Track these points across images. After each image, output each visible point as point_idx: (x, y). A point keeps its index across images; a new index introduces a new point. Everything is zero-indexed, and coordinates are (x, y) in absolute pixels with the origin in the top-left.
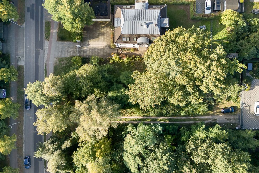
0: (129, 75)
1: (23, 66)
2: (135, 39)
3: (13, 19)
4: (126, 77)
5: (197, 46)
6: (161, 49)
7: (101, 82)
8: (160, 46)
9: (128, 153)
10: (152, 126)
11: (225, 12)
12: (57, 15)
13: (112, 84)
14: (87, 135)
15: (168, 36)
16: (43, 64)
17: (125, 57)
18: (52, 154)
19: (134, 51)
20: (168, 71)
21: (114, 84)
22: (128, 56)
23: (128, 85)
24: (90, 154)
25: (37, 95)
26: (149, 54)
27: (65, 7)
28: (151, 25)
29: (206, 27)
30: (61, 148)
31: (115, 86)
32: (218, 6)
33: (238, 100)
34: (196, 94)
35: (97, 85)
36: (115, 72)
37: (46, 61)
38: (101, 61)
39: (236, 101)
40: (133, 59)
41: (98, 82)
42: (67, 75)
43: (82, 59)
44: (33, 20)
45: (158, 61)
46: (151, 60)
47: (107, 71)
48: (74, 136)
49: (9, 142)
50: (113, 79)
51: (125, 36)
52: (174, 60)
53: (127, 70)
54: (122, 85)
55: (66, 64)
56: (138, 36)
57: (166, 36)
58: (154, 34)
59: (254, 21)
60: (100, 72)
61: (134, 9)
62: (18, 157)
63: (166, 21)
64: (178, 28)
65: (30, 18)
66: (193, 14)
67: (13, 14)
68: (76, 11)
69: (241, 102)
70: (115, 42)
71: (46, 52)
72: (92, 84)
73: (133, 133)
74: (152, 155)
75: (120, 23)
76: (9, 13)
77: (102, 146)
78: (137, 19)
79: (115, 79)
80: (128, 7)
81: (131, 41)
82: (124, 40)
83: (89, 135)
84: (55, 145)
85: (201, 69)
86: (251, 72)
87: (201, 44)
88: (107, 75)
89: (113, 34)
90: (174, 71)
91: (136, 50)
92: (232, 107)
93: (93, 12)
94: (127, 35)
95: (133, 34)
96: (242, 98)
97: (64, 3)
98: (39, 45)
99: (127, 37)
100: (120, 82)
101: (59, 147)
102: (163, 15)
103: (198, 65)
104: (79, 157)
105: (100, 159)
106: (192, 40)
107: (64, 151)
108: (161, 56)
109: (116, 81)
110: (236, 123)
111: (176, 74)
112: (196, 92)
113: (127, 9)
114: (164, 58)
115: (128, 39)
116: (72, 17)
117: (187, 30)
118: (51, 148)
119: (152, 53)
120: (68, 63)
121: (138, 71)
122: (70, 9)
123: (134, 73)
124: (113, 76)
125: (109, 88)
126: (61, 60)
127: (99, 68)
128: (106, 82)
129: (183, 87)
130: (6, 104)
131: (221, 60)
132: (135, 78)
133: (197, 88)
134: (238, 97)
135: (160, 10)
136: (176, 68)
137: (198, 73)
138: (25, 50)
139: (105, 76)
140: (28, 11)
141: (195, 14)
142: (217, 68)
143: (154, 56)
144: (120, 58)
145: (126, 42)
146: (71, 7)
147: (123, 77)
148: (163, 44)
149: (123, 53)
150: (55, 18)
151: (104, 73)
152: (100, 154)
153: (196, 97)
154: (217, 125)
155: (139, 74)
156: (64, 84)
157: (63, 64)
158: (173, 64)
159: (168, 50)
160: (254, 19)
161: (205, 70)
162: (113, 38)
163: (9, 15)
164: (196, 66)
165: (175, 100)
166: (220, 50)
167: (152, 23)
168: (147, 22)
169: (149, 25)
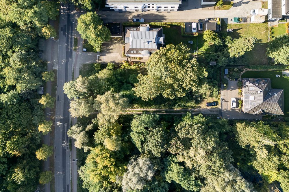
0: (136, 77)
1: (57, 70)
2: (140, 52)
3: (54, 37)
4: (134, 79)
5: (180, 58)
6: (156, 60)
7: (115, 82)
8: (156, 58)
9: (134, 133)
10: (152, 115)
11: (205, 32)
12: (85, 35)
13: (123, 84)
14: (105, 120)
15: (161, 51)
16: (72, 69)
17: (133, 64)
18: (79, 134)
19: (140, 59)
20: (160, 75)
21: (124, 84)
22: (135, 63)
23: (134, 84)
24: (107, 132)
25: (72, 90)
26: (149, 63)
27: (91, 31)
28: (151, 43)
29: (193, 42)
30: (84, 130)
31: (125, 86)
32: (201, 27)
33: (219, 97)
34: (180, 90)
35: (112, 84)
36: (125, 75)
37: (74, 67)
38: (114, 67)
39: (217, 97)
40: (138, 65)
41: (113, 82)
42: (91, 77)
43: (101, 65)
44: (65, 36)
45: (155, 68)
46: (150, 67)
47: (119, 74)
48: (94, 122)
50: (124, 80)
51: (133, 49)
52: (164, 68)
53: (134, 73)
54: (130, 85)
55: (88, 69)
56: (142, 50)
57: (160, 51)
58: (153, 48)
59: (227, 39)
60: (114, 75)
61: (139, 31)
62: (50, 139)
63: (161, 40)
64: (169, 44)
65: (63, 35)
66: (183, 33)
67: (54, 34)
68: (99, 33)
69: (221, 98)
70: (126, 53)
71: (74, 59)
72: (108, 84)
73: (138, 119)
74: (151, 133)
75: (129, 41)
76: (51, 33)
77: (115, 128)
78: (141, 38)
79: (125, 80)
80: (135, 29)
81: (137, 53)
82: (132, 52)
83: (107, 119)
84: (81, 128)
85: (181, 74)
86: (227, 75)
87: (182, 57)
88: (119, 77)
89: (124, 47)
90: (164, 75)
91: (141, 58)
92: (214, 102)
93: (110, 32)
94: (134, 49)
95: (139, 48)
96: (221, 95)
97: (91, 28)
98: (69, 55)
99: (134, 50)
100: (129, 82)
101: (83, 130)
102: (159, 35)
103: (180, 71)
104: (99, 135)
105: (114, 137)
106: (176, 54)
107: (87, 132)
108: (156, 65)
109: (126, 82)
110: (217, 114)
111: (166, 77)
112: (180, 89)
113: (134, 31)
114: (158, 66)
115: (135, 52)
116: (95, 37)
117: (176, 46)
118: (78, 130)
119: (150, 62)
121: (142, 74)
122: (95, 32)
123: (139, 75)
124: (123, 78)
125: (121, 87)
126: (85, 65)
127: (113, 72)
128: (119, 83)
129: (171, 86)
130: (47, 97)
131: (194, 68)
132: (139, 79)
133: (180, 86)
134: (218, 94)
135: (157, 32)
136: (166, 73)
137: (179, 76)
138: (59, 58)
139: (118, 78)
140: (61, 30)
141: (184, 33)
142: (191, 73)
143: (152, 64)
144: (129, 65)
145: (134, 54)
146: (95, 31)
147: (131, 78)
148: (157, 56)
149: (131, 61)
150: (83, 37)
151: (117, 76)
152: (113, 133)
153: (181, 92)
154: (200, 114)
155: (142, 76)
156: (90, 83)
157: (87, 69)
158: (163, 70)
159: (160, 61)
160: (227, 37)
161: (184, 74)
162: (124, 49)
163: (51, 35)
164: (178, 71)
165: (166, 94)
166: (194, 61)
167: (151, 41)
168: (148, 41)
169: (149, 43)
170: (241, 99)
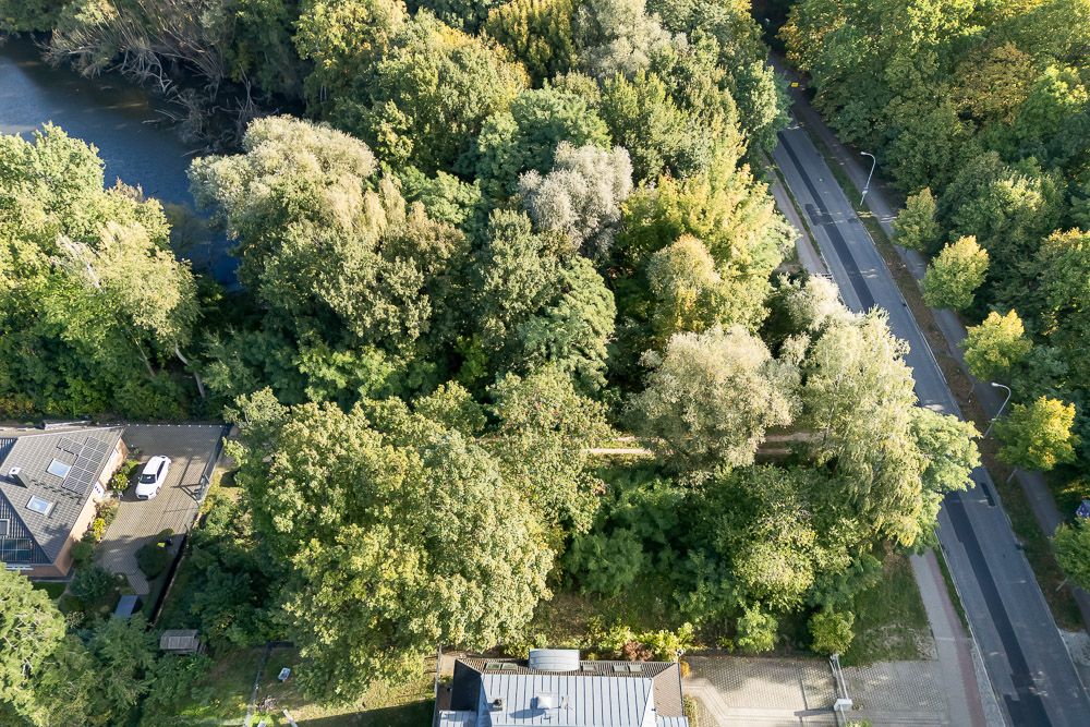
1: (1062, 626)
16: (978, 635)
28: (520, 708)
33: (209, 503)
37: (969, 646)
39: (218, 502)
49: (983, 343)
55: (879, 633)
69: (204, 497)
71: (986, 690)
94: (627, 676)
120: (870, 635)
126: (908, 652)
167: (515, 715)
168: (537, 719)
169: (528, 707)
170: (114, 496)
